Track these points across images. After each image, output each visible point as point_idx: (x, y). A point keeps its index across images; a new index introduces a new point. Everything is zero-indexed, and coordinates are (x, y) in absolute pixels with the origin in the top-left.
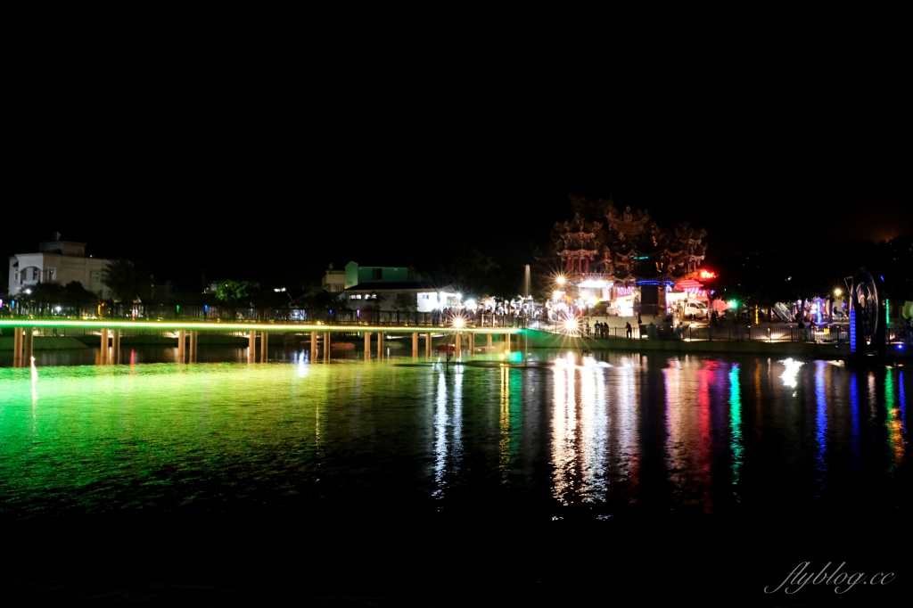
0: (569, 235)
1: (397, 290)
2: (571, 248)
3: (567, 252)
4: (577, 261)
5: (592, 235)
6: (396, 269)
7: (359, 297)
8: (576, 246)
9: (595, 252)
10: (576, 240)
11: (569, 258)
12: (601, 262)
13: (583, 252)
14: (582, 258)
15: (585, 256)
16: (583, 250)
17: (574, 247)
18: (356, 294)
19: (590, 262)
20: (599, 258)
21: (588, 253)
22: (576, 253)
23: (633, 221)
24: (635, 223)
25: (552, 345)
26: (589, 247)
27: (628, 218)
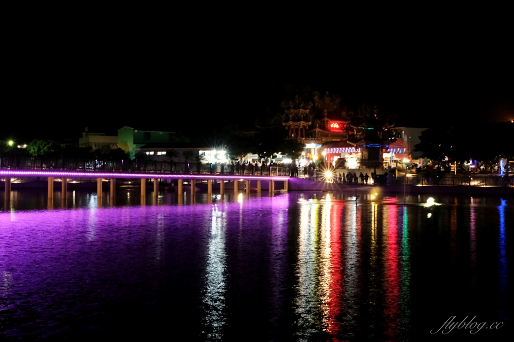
0: (292, 111)
1: (182, 149)
2: (294, 120)
3: (291, 123)
4: (297, 130)
5: (307, 111)
6: (161, 133)
7: (152, 153)
8: (296, 118)
9: (310, 123)
10: (297, 115)
11: (292, 127)
12: (314, 130)
13: (302, 123)
14: (301, 127)
15: (304, 126)
16: (303, 122)
17: (297, 119)
18: (150, 151)
19: (306, 130)
20: (312, 127)
21: (305, 124)
22: (298, 123)
23: (330, 102)
24: (331, 103)
25: (315, 189)
26: (306, 119)
27: (327, 100)
